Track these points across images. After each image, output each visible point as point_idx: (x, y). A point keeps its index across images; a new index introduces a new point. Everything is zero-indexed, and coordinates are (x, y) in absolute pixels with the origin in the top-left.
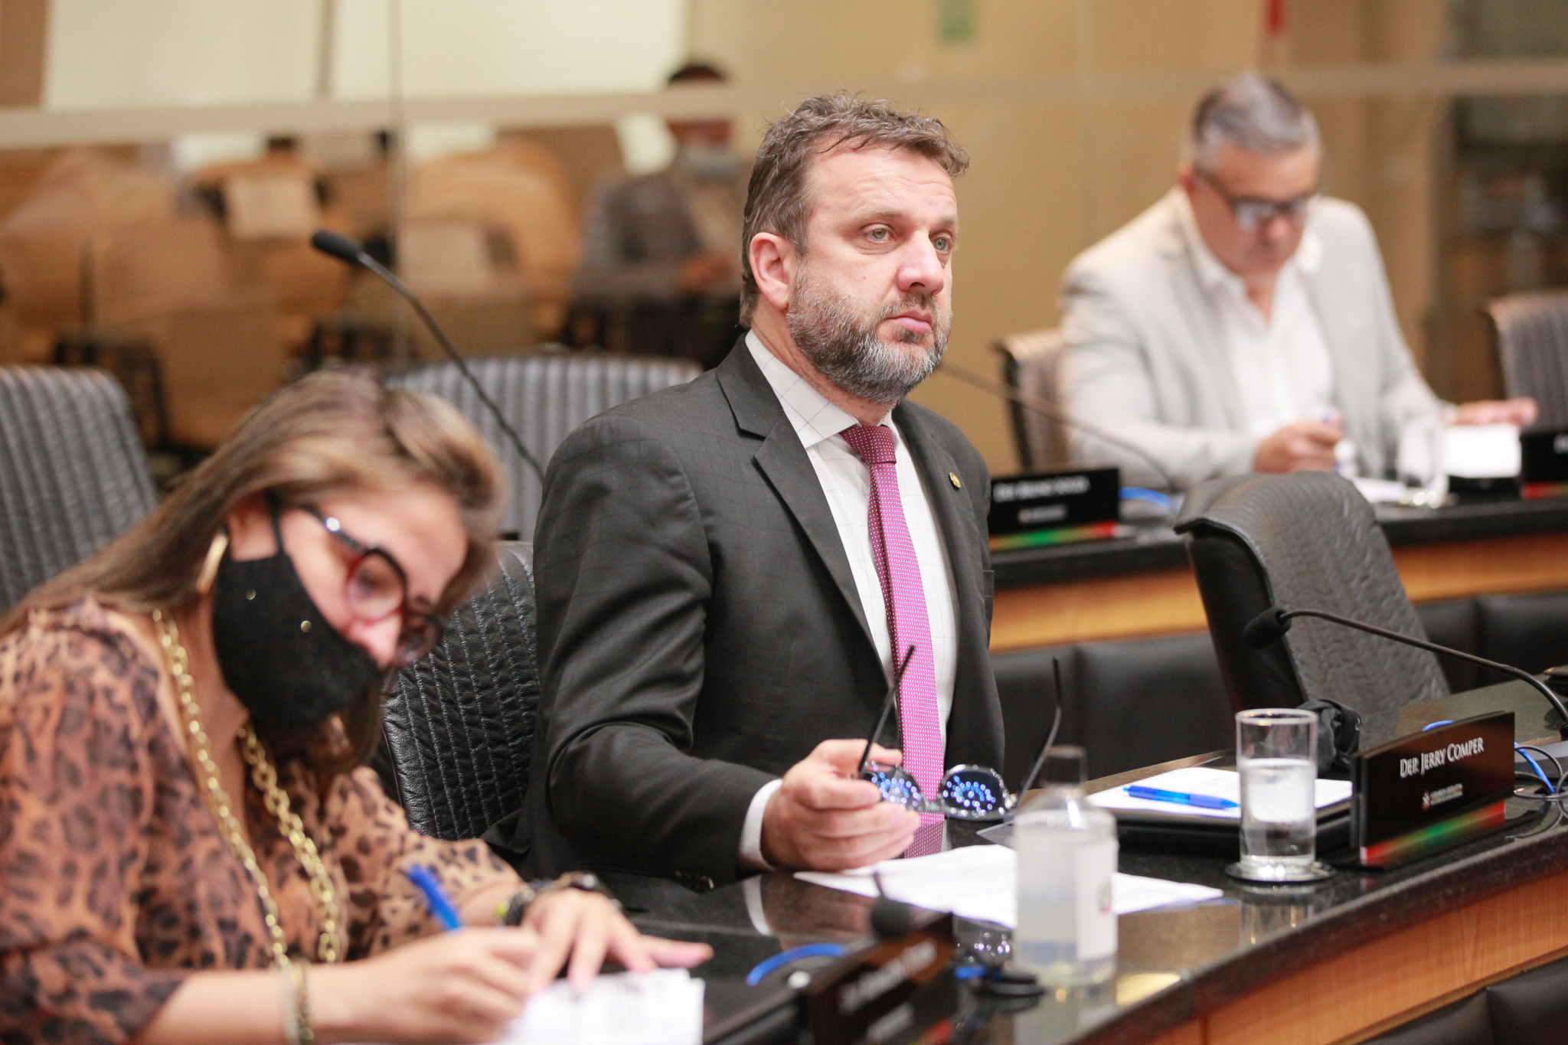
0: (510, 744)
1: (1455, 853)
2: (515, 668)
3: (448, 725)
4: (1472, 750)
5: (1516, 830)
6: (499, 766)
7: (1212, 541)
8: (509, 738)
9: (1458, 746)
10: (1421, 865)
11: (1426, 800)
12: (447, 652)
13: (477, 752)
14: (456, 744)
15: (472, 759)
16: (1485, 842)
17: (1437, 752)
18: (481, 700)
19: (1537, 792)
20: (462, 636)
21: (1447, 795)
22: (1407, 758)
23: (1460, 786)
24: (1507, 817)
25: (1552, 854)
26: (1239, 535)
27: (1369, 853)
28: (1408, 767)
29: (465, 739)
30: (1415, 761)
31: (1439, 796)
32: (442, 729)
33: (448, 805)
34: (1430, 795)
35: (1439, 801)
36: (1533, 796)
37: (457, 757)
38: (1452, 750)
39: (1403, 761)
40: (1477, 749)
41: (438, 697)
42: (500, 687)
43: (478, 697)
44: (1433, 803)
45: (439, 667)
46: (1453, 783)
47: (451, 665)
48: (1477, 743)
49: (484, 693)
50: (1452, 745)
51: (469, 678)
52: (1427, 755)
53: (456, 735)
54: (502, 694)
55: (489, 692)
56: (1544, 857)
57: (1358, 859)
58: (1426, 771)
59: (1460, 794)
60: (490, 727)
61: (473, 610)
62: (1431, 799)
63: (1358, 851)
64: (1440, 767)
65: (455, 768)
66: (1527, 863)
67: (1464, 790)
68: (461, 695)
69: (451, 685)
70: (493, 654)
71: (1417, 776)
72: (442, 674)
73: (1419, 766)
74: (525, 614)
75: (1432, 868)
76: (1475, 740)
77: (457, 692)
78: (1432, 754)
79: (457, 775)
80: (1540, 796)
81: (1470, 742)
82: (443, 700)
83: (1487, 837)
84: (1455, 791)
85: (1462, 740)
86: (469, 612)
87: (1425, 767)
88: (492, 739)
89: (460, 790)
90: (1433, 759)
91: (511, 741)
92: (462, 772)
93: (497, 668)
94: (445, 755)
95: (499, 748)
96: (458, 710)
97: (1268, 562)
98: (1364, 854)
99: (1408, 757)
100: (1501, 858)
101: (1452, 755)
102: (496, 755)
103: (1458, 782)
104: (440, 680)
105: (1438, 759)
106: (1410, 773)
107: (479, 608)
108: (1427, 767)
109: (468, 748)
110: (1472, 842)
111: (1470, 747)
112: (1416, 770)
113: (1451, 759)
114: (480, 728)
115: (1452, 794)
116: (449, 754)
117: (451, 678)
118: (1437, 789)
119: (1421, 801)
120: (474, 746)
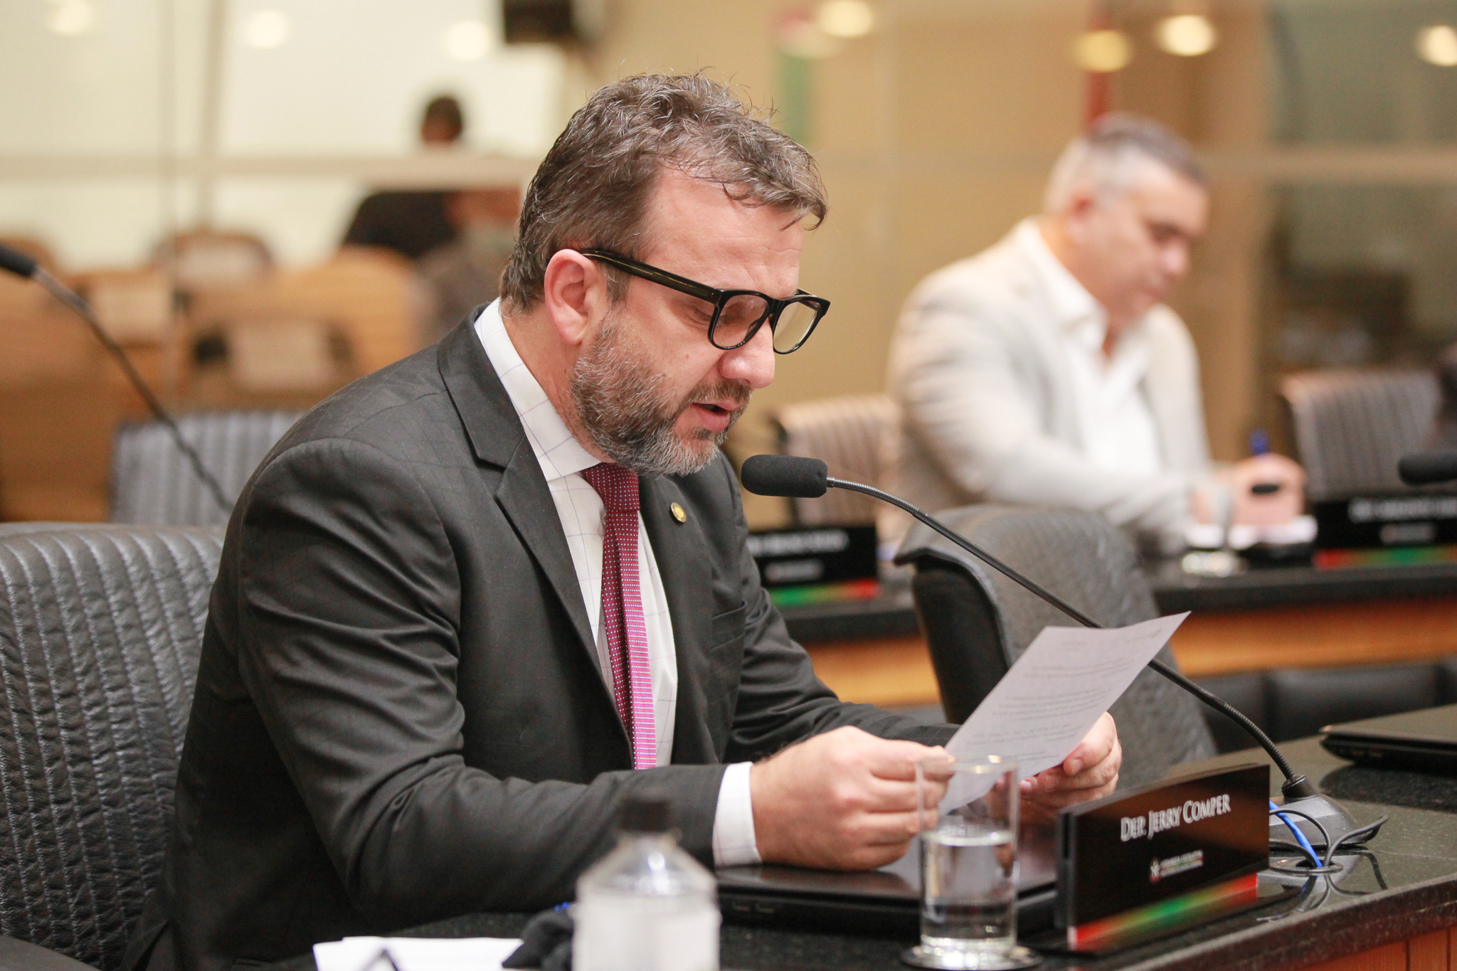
0: (96, 762)
1: (1192, 935)
2: (106, 672)
3: (19, 740)
4: (1216, 810)
5: (1268, 909)
6: (80, 787)
7: (938, 575)
8: (94, 755)
9: (1197, 804)
10: (1145, 950)
11: (1155, 870)
12: (23, 653)
13: (52, 772)
14: (28, 762)
15: (46, 780)
16: (1229, 923)
17: (1170, 811)
18: (63, 709)
19: (1300, 865)
20: (42, 635)
21: (1182, 864)
22: (1131, 817)
23: (1199, 854)
24: (1259, 895)
25: (1312, 940)
26: (968, 568)
27: (1080, 935)
28: (1131, 828)
29: (39, 756)
30: (1141, 820)
31: (1172, 866)
32: (10, 745)
33: (11, 836)
34: (1159, 864)
35: (1172, 871)
36: (1295, 869)
37: (27, 778)
38: (1190, 809)
39: (1125, 821)
40: (1222, 808)
41: (8, 707)
42: (85, 695)
43: (58, 706)
44: (1164, 874)
45: (11, 672)
46: (1191, 850)
47: (27, 669)
48: (1222, 801)
49: (66, 702)
50: (1189, 803)
51: (49, 684)
52: (1157, 813)
53: (28, 751)
54: (88, 704)
55: (71, 701)
56: (1303, 943)
57: (1066, 944)
58: (1156, 834)
59: (1199, 863)
60: (72, 742)
61: (58, 604)
62: (1161, 870)
63: (1063, 933)
64: (1173, 829)
65: (24, 790)
66: (1281, 950)
67: (1204, 859)
68: (37, 704)
69: (26, 692)
70: (80, 655)
71: (1143, 839)
72: (14, 679)
73: (1146, 827)
74: (121, 611)
75: (1158, 954)
76: (1219, 798)
77: (33, 700)
78: (1163, 813)
79: (26, 799)
80: (1304, 869)
81: (1213, 799)
82: (14, 710)
83: (1231, 917)
84: (1193, 860)
85: (1204, 797)
86: (52, 607)
87: (1154, 828)
88: (73, 756)
89: (28, 816)
90: (1165, 820)
91: (97, 758)
92: (34, 795)
93: (84, 673)
94: (12, 775)
95: (80, 767)
96: (32, 722)
97: (1000, 599)
98: (1072, 936)
99: (1132, 815)
100: (1247, 943)
101: (1189, 814)
102: (77, 775)
103: (1197, 849)
104: (13, 687)
105: (1171, 820)
106: (1134, 835)
107: (66, 602)
108: (1156, 829)
109: (42, 766)
110: (1212, 923)
111: (1213, 807)
112: (1141, 832)
113: (1188, 820)
114: (59, 742)
115: (1189, 863)
116: (17, 774)
117: (26, 683)
118: (1170, 855)
119: (1148, 872)
120: (50, 764)
